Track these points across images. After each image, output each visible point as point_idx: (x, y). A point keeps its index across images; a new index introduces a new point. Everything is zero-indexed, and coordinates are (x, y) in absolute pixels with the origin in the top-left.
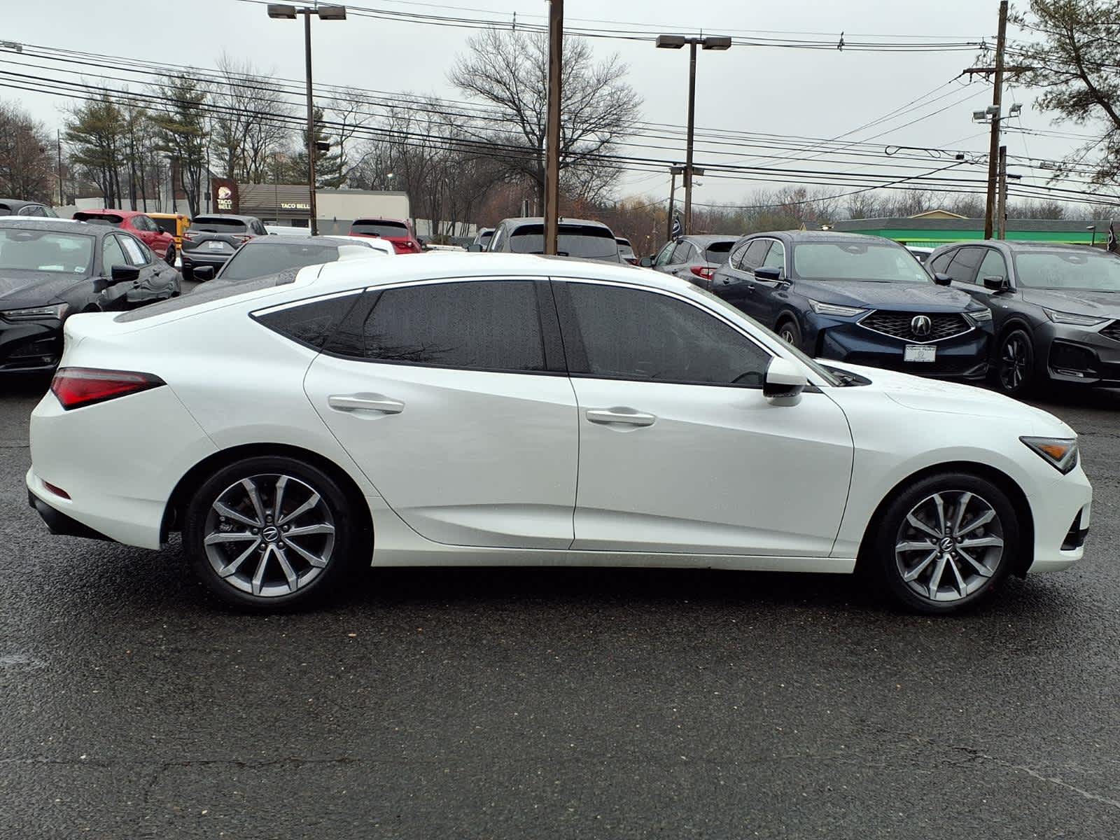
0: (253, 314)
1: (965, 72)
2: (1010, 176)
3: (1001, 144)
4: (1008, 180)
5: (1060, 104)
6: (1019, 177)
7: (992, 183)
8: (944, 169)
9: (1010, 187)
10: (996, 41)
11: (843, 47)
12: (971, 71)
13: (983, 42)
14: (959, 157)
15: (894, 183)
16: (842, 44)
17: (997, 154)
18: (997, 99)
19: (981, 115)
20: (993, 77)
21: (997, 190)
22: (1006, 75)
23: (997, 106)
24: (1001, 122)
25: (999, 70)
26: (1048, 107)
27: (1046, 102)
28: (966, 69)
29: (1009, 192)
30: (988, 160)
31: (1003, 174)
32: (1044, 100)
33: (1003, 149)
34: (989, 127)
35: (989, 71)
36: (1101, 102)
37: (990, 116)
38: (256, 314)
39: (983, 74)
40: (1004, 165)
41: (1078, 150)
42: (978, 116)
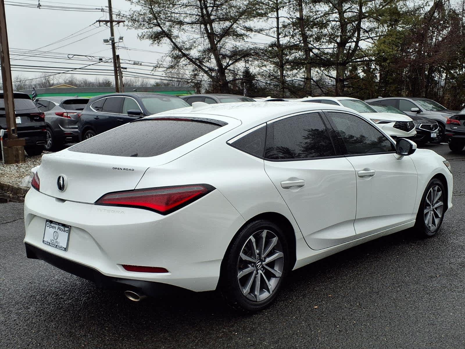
0: (228, 142)
1: (97, 21)
2: (122, 68)
3: (117, 54)
4: (122, 70)
5: (151, 37)
6: (126, 68)
7: (116, 71)
8: (92, 65)
9: (123, 73)
10: (108, 9)
11: (40, 7)
12: (100, 21)
13: (102, 9)
14: (101, 59)
15: (68, 71)
16: (39, 6)
17: (116, 58)
18: (112, 34)
19: (107, 41)
20: (109, 24)
21: (118, 74)
22: (114, 23)
23: (113, 37)
24: (115, 44)
25: (111, 21)
26: (143, 38)
27: (142, 36)
28: (97, 20)
29: (123, 75)
30: (113, 61)
31: (119, 67)
32: (142, 35)
33: (118, 56)
34: (111, 46)
35: (107, 22)
36: (167, 37)
37: (111, 41)
38: (230, 142)
39: (104, 23)
40: (120, 63)
41: (162, 57)
42: (106, 41)
